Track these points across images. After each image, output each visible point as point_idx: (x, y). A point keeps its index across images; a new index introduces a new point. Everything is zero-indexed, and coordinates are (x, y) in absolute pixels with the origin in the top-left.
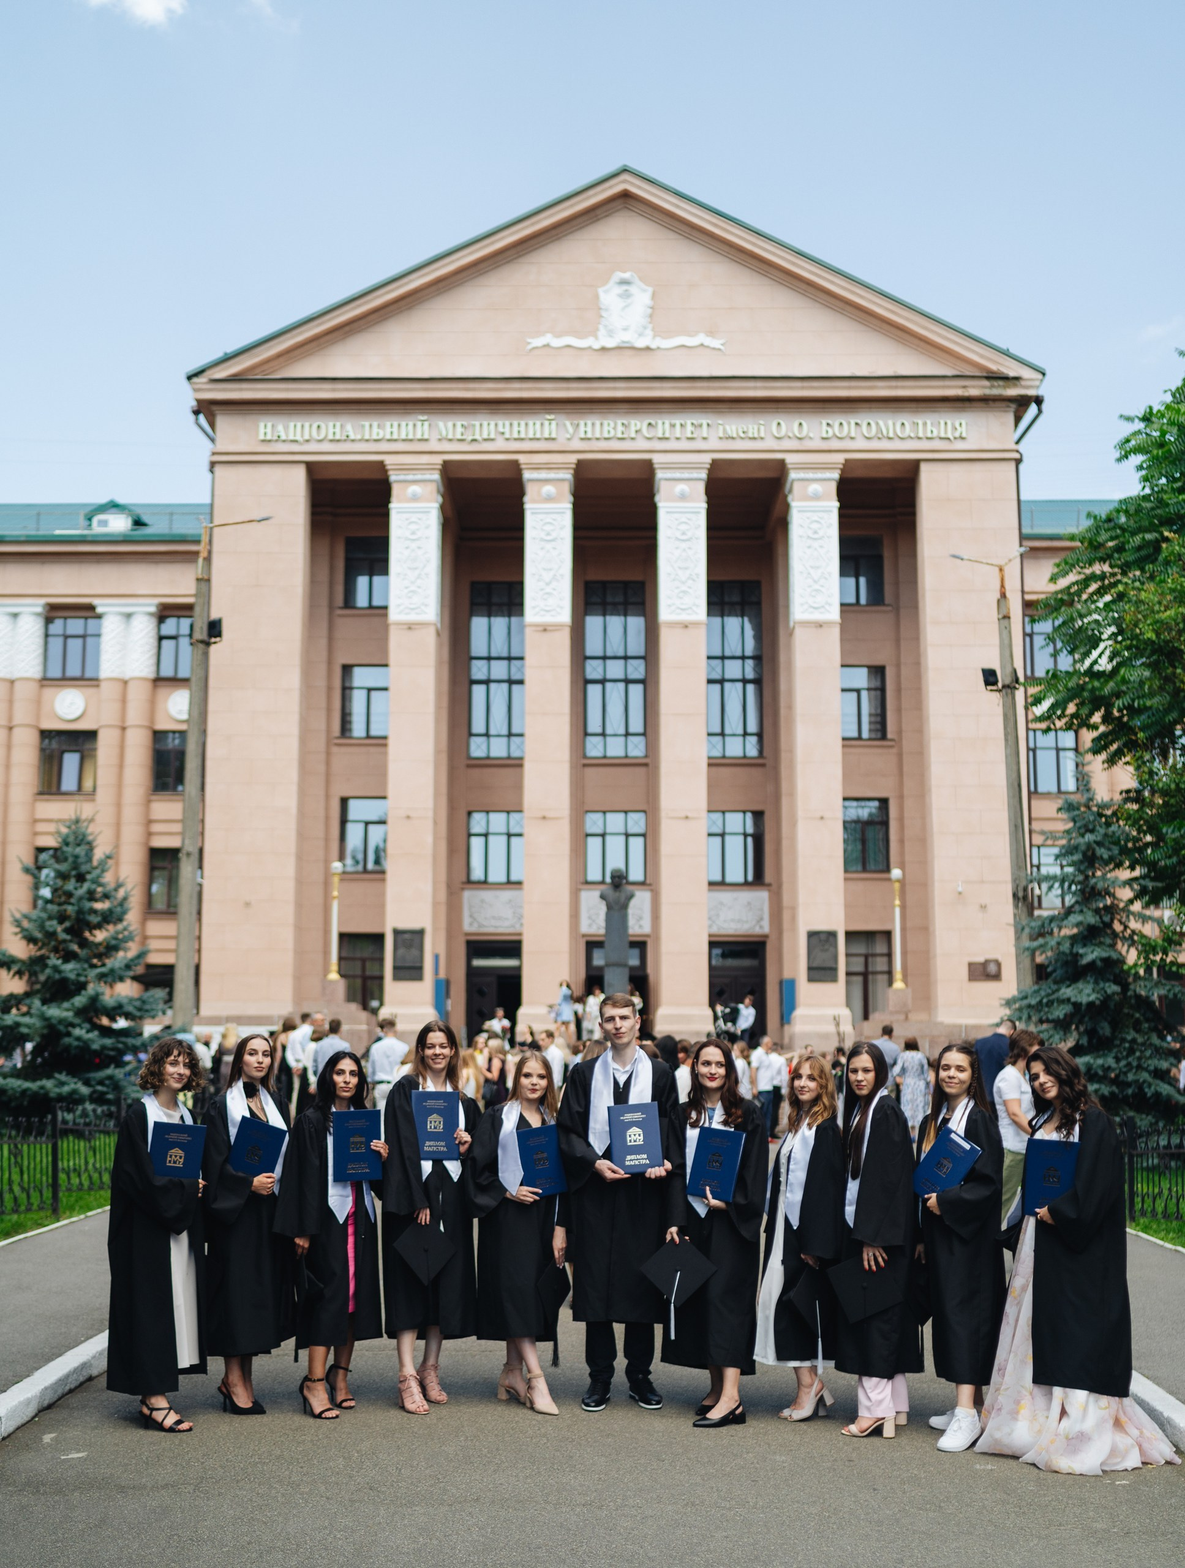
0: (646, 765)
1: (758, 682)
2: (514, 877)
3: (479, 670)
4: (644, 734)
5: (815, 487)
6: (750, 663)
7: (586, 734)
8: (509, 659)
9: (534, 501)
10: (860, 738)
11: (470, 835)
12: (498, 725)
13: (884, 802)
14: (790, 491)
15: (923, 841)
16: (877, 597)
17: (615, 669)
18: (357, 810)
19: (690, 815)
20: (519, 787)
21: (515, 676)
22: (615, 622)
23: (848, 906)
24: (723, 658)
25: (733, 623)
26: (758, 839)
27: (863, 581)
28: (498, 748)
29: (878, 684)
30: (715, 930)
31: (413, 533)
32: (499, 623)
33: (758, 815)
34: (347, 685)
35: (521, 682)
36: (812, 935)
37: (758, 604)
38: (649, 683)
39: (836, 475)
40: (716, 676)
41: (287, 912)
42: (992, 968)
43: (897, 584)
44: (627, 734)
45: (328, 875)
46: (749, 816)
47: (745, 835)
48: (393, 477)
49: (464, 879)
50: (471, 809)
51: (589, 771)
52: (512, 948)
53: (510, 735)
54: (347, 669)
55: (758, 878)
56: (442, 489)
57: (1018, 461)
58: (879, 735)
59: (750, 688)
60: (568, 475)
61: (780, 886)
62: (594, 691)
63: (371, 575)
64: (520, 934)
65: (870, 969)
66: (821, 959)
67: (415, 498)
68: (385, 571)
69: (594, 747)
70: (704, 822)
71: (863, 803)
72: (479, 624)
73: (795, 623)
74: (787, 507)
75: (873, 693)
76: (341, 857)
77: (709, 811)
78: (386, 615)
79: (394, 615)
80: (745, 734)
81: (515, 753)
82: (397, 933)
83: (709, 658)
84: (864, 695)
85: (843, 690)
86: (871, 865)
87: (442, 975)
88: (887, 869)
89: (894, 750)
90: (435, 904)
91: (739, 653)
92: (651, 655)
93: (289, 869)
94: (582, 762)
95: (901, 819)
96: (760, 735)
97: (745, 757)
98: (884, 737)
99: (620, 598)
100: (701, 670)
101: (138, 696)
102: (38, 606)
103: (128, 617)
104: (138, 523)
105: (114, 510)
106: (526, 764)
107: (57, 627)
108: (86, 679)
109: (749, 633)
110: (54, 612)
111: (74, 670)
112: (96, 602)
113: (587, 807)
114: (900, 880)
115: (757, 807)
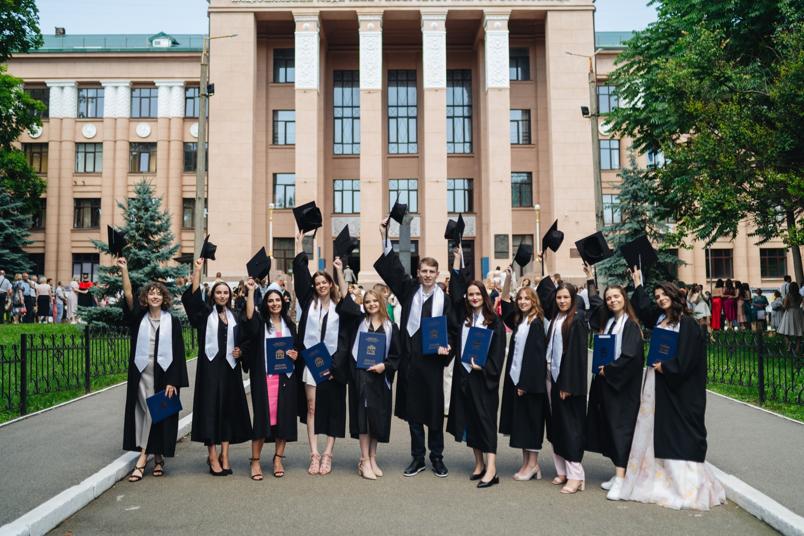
0: (418, 157)
1: (470, 117)
2: (356, 211)
3: (338, 112)
4: (416, 143)
5: (497, 24)
6: (466, 109)
7: (389, 143)
8: (352, 107)
9: (363, 31)
10: (518, 144)
11: (334, 191)
12: (347, 138)
13: (530, 174)
14: (486, 25)
15: (549, 192)
16: (526, 76)
17: (403, 112)
18: (281, 179)
19: (439, 180)
20: (358, 168)
21: (355, 116)
22: (402, 90)
23: (513, 223)
24: (454, 106)
25: (458, 90)
26: (470, 193)
27: (519, 69)
28: (348, 150)
29: (526, 118)
31: (306, 46)
32: (347, 90)
33: (470, 181)
34: (275, 120)
35: (358, 118)
36: (497, 236)
37: (470, 80)
38: (419, 118)
39: (507, 18)
40: (451, 115)
41: (249, 228)
43: (536, 70)
44: (408, 143)
45: (267, 209)
46: (466, 181)
47: (465, 190)
48: (296, 19)
49: (332, 212)
50: (335, 179)
51: (391, 160)
53: (353, 143)
54: (275, 112)
55: (471, 210)
56: (319, 25)
57: (594, 11)
58: (528, 142)
59: (466, 120)
60: (380, 18)
61: (481, 214)
62: (393, 122)
63: (286, 67)
64: (359, 237)
66: (501, 248)
67: (307, 29)
68: (293, 65)
69: (393, 149)
70: (445, 184)
71: (520, 175)
72: (338, 91)
73: (488, 89)
74: (484, 33)
75: (524, 122)
76: (274, 201)
77: (448, 179)
78: (294, 86)
79: (297, 86)
80: (464, 142)
81: (356, 152)
83: (447, 106)
84: (520, 123)
85: (511, 121)
86: (524, 204)
87: (322, 257)
88: (532, 205)
89: (535, 149)
91: (461, 104)
92: (420, 105)
93: (249, 207)
94: (387, 156)
95: (538, 182)
96: (471, 143)
97: (464, 153)
98: (530, 143)
99: (405, 78)
100: (444, 112)
101: (176, 126)
102: (127, 83)
103: (171, 87)
104: (174, 43)
105: (163, 37)
106: (361, 157)
107: (137, 93)
108: (151, 118)
109: (466, 95)
110: (135, 86)
111: (145, 113)
112: (155, 81)
113: (389, 178)
114: (538, 210)
115: (470, 177)
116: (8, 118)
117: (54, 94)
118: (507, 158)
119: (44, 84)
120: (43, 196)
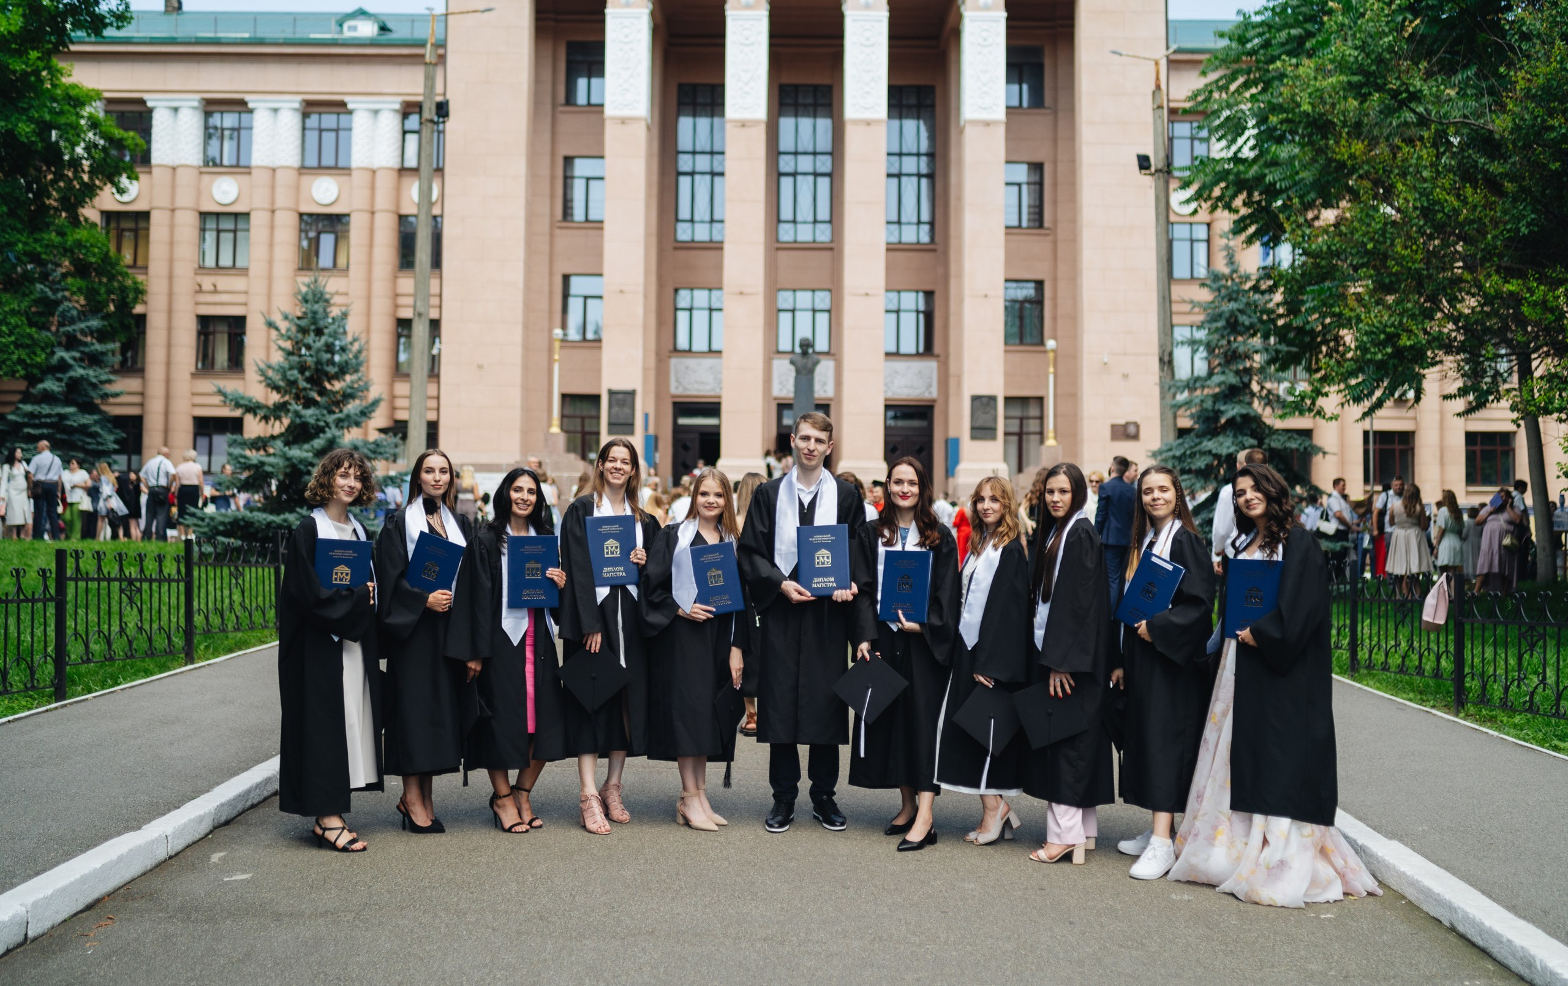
0: (831, 249)
1: (931, 176)
2: (715, 347)
3: (685, 163)
4: (830, 222)
5: (985, 0)
6: (924, 160)
7: (779, 221)
8: (712, 153)
9: (734, 8)
10: (1020, 226)
11: (676, 309)
12: (702, 212)
13: (1039, 284)
14: (964, 2)
15: (1075, 318)
16: (1037, 100)
17: (805, 164)
18: (578, 286)
19: (870, 292)
20: (719, 267)
21: (717, 169)
22: (806, 123)
23: (1009, 376)
24: (900, 155)
25: (910, 125)
26: (929, 317)
27: (1025, 87)
28: (702, 233)
29: (1037, 178)
30: (890, 395)
31: (626, 36)
32: (703, 123)
33: (929, 295)
34: (569, 174)
35: (722, 174)
36: (975, 399)
37: (933, 106)
38: (835, 176)
40: (895, 171)
41: (515, 375)
42: (1132, 430)
43: (1055, 89)
44: (815, 222)
45: (551, 341)
46: (921, 295)
47: (918, 312)
49: (671, 347)
50: (678, 286)
51: (782, 254)
52: (713, 409)
53: (712, 221)
54: (568, 161)
55: (928, 349)
58: (1037, 224)
59: (924, 182)
61: (947, 357)
62: (786, 183)
63: (589, 77)
64: (719, 397)
65: (1025, 430)
66: (983, 420)
67: (628, 5)
68: (601, 73)
69: (786, 233)
70: (881, 300)
71: (1021, 285)
72: (685, 123)
73: (966, 122)
74: (959, 17)
75: (1032, 187)
76: (564, 326)
77: (887, 290)
78: (602, 112)
79: (609, 111)
80: (919, 223)
81: (716, 238)
82: (611, 393)
83: (889, 154)
84: (1025, 188)
85: (1007, 184)
86: (1027, 339)
87: (651, 431)
88: (1042, 343)
89: (1050, 238)
90: (645, 369)
91: (914, 150)
92: (837, 152)
93: (517, 336)
94: (775, 247)
95: (1054, 298)
96: (932, 224)
97: (918, 243)
98: (1041, 225)
99: (810, 100)
100: (881, 165)
101: (385, 184)
102: (296, 102)
103: (376, 112)
104: (384, 29)
105: (362, 17)
106: (727, 247)
107: (312, 122)
108: (339, 169)
109: (924, 134)
110: (310, 107)
111: (328, 160)
112: (346, 99)
113: (779, 286)
114: (1054, 351)
115: (928, 288)
116: (75, 163)
117: (160, 121)
118: (1000, 254)
119: (142, 102)
120: (139, 309)
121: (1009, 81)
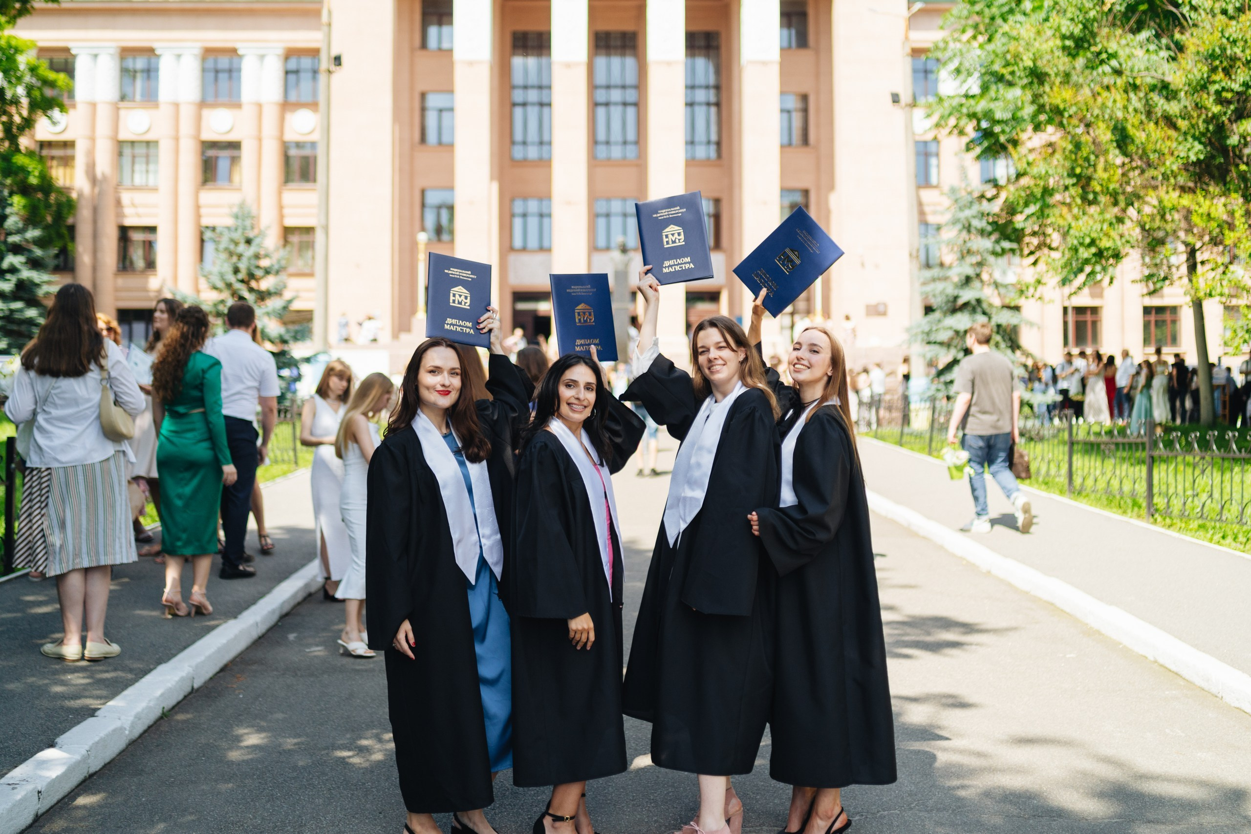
0: (637, 164)
1: (718, 104)
2: (545, 244)
3: (518, 95)
4: (637, 142)
6: (711, 91)
7: (597, 143)
8: (540, 87)
10: (790, 144)
11: (513, 216)
12: (532, 136)
13: (806, 192)
16: (802, 41)
17: (616, 95)
18: (433, 198)
20: (548, 180)
21: (545, 100)
22: (616, 61)
24: (694, 87)
25: (701, 62)
26: (717, 218)
27: (793, 32)
28: (533, 153)
29: (802, 106)
32: (532, 61)
33: (717, 201)
34: (424, 106)
35: (549, 105)
37: (717, 48)
38: (639, 105)
40: (691, 100)
41: (386, 271)
42: (882, 309)
43: (815, 32)
45: (414, 244)
46: (710, 201)
47: (709, 215)
49: (510, 247)
50: (514, 196)
51: (600, 168)
53: (541, 143)
54: (423, 95)
55: (717, 245)
58: (804, 143)
59: (713, 110)
61: (732, 251)
62: (602, 111)
63: (440, 24)
68: (450, 22)
69: (602, 153)
71: (793, 193)
72: (518, 61)
73: (745, 62)
75: (799, 112)
78: (452, 56)
79: (458, 55)
80: (709, 142)
81: (545, 156)
83: (686, 87)
84: (793, 114)
85: (780, 111)
89: (813, 154)
91: (704, 84)
92: (640, 85)
93: (386, 239)
94: (594, 162)
95: (818, 203)
96: (718, 144)
97: (708, 159)
98: (807, 143)
99: (620, 45)
100: (680, 96)
101: (270, 116)
102: (196, 49)
103: (262, 57)
106: (554, 164)
107: (210, 65)
108: (232, 103)
109: (711, 69)
110: (208, 53)
111: (223, 96)
112: (237, 46)
113: (596, 194)
115: (716, 195)
116: (15, 102)
117: (82, 65)
118: (775, 168)
119: (67, 50)
120: (70, 221)
121: (782, 25)
